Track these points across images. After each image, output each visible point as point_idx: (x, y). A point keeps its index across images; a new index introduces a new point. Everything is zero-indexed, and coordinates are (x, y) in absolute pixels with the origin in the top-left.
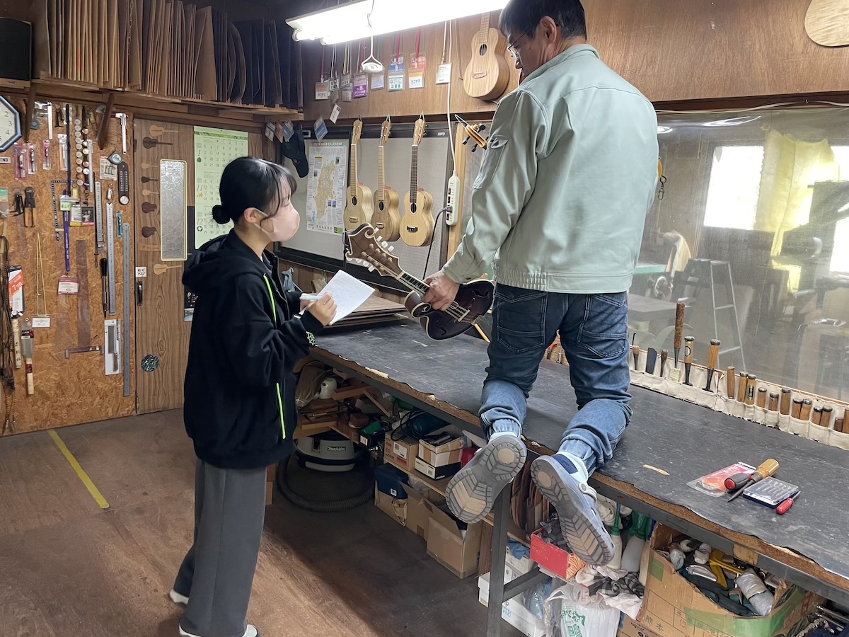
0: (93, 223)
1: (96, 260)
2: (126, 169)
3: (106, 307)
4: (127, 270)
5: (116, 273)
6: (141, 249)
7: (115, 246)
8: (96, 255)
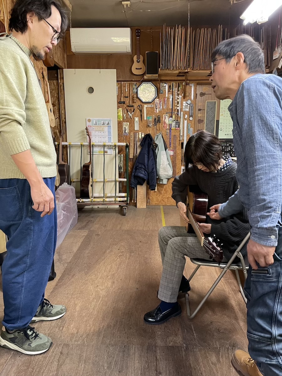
0: (179, 128)
1: (179, 143)
2: (192, 106)
3: (182, 161)
7: (187, 137)
8: (180, 141)
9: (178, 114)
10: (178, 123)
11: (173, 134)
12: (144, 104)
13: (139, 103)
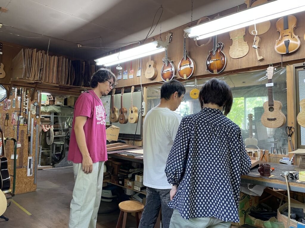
0: (27, 124)
1: (27, 136)
3: (29, 152)
4: (37, 140)
5: (33, 141)
7: (33, 132)
8: (27, 135)
9: (26, 113)
10: (26, 121)
11: (20, 129)
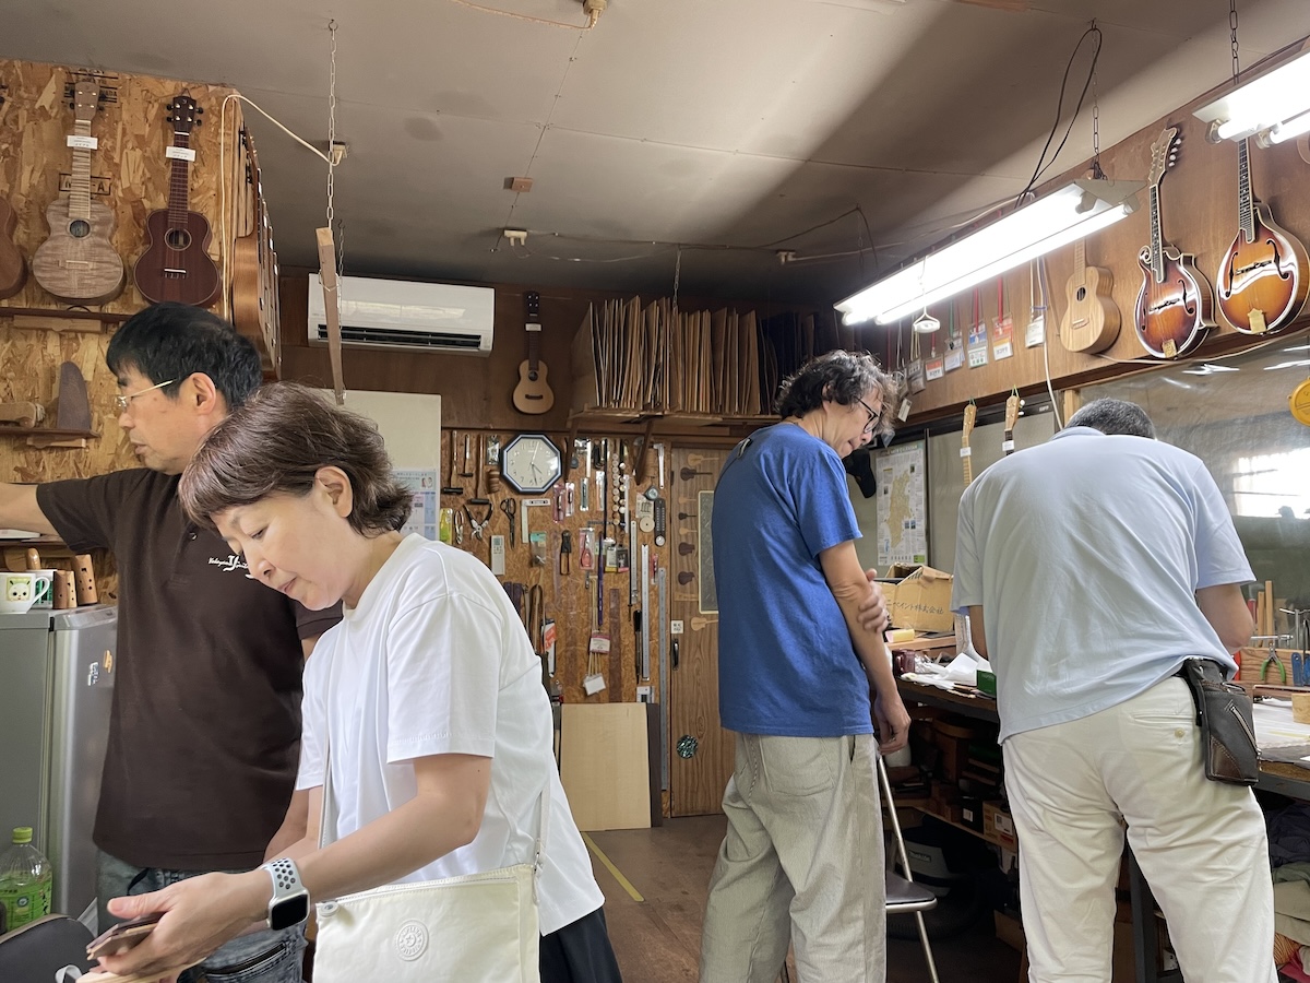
0: (627, 569)
1: (630, 613)
2: (663, 505)
3: (639, 669)
4: (662, 624)
5: (650, 628)
6: (677, 599)
7: (650, 595)
8: (630, 606)
9: (622, 528)
10: (624, 555)
11: (608, 584)
12: (520, 497)
13: (507, 493)
